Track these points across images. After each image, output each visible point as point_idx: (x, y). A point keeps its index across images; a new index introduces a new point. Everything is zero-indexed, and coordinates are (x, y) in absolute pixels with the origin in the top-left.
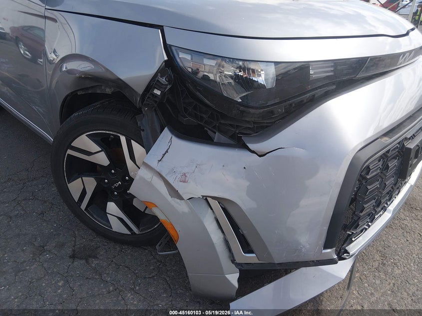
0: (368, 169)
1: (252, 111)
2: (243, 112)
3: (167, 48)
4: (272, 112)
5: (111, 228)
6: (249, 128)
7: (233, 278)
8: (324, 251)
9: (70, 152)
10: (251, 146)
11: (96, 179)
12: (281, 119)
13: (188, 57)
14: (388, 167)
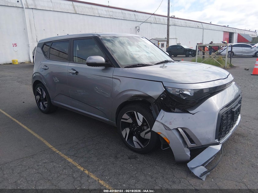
0: (223, 116)
1: (190, 102)
2: (187, 102)
3: (164, 87)
4: (195, 102)
5: (135, 147)
6: (188, 107)
7: (188, 154)
8: (215, 140)
9: (122, 120)
10: (190, 112)
11: (129, 128)
12: (197, 104)
13: (171, 89)
14: (228, 116)
